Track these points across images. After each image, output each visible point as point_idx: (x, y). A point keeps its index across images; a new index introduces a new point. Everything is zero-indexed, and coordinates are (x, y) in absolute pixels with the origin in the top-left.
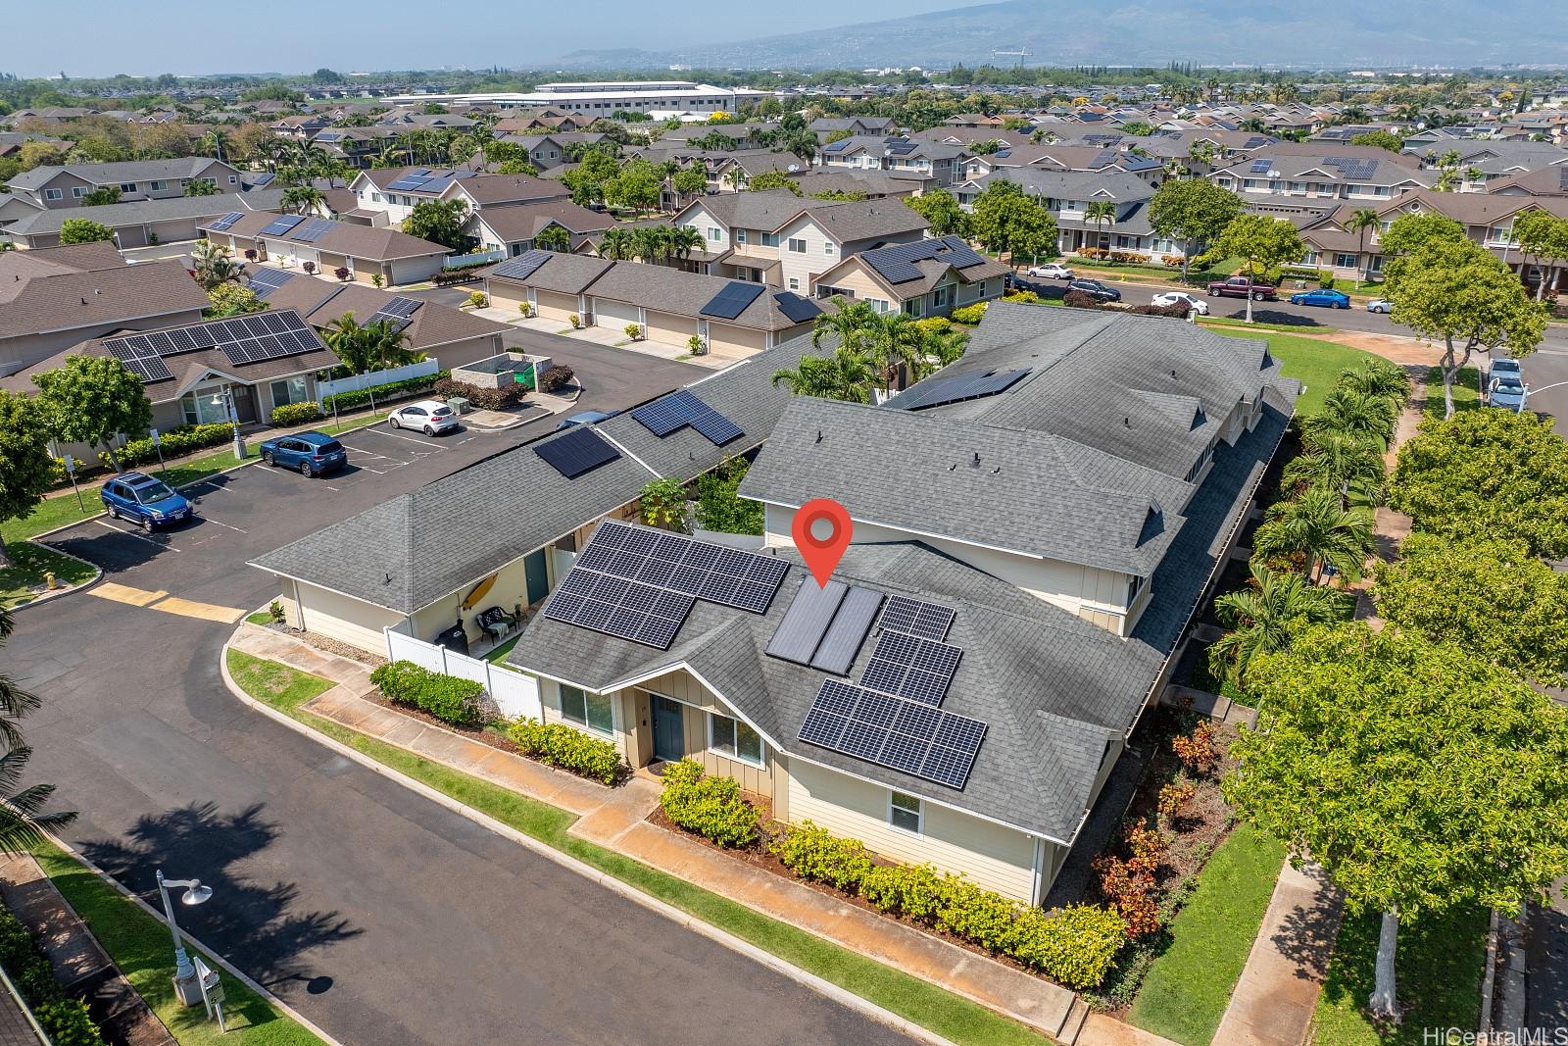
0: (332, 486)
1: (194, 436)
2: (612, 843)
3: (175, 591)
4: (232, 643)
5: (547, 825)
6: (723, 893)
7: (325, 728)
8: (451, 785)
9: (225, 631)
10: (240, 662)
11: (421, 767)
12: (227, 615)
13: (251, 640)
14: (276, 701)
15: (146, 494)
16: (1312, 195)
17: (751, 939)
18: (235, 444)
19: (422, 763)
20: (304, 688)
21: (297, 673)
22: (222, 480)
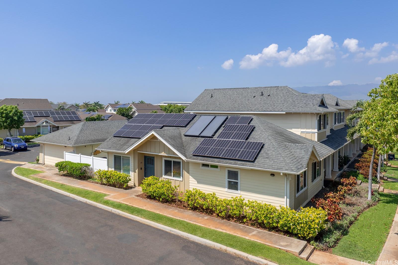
2: (119, 200)
3: (12, 160)
5: (98, 197)
6: (157, 212)
7: (36, 179)
8: (69, 189)
10: (18, 168)
14: (24, 175)
17: (165, 224)
21: (35, 170)
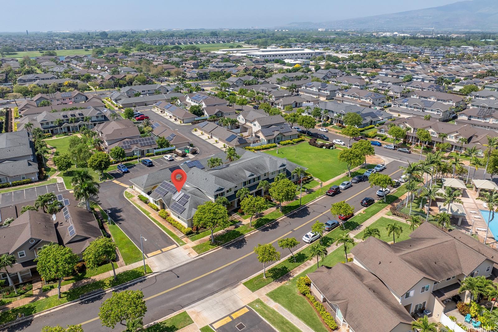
0: (149, 168)
1: (133, 158)
2: (153, 217)
3: (122, 182)
4: (127, 190)
5: (148, 214)
7: (132, 201)
8: (142, 209)
9: (126, 188)
10: (126, 192)
11: (139, 207)
12: (127, 186)
13: (129, 190)
14: (128, 198)
15: (122, 168)
16: (416, 110)
18: (138, 160)
19: (140, 206)
20: (132, 196)
21: (132, 195)
22: (135, 166)
